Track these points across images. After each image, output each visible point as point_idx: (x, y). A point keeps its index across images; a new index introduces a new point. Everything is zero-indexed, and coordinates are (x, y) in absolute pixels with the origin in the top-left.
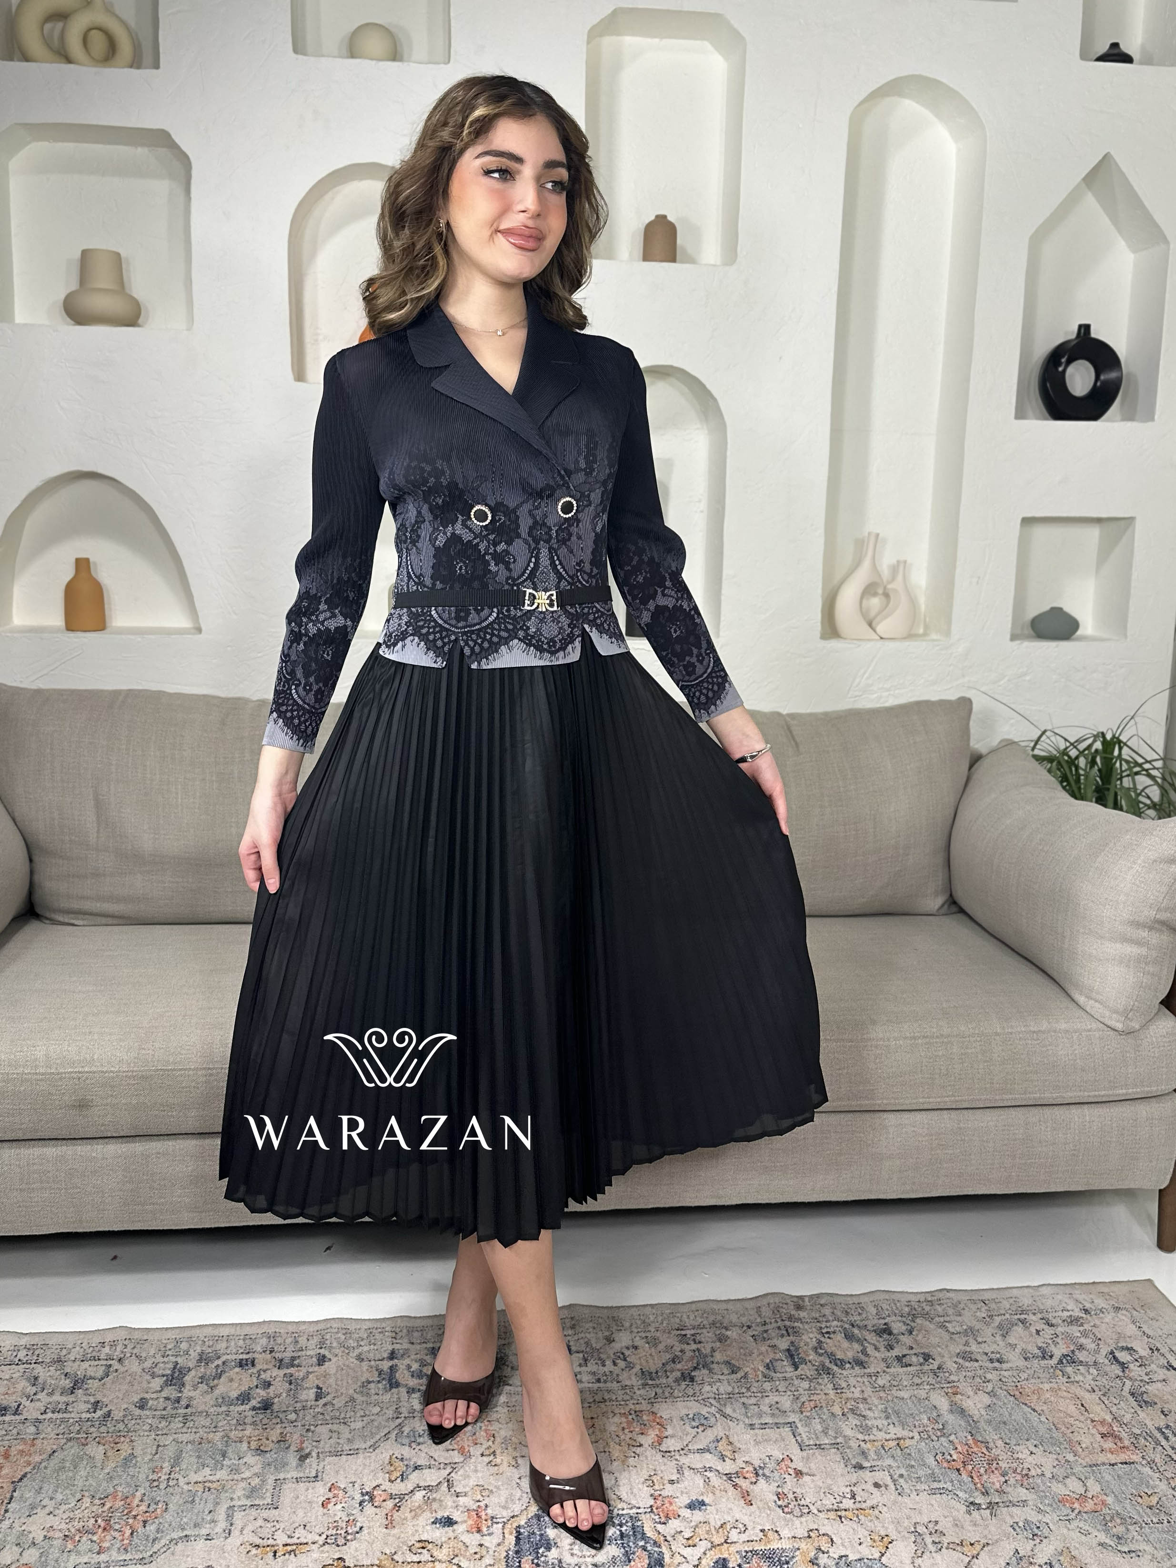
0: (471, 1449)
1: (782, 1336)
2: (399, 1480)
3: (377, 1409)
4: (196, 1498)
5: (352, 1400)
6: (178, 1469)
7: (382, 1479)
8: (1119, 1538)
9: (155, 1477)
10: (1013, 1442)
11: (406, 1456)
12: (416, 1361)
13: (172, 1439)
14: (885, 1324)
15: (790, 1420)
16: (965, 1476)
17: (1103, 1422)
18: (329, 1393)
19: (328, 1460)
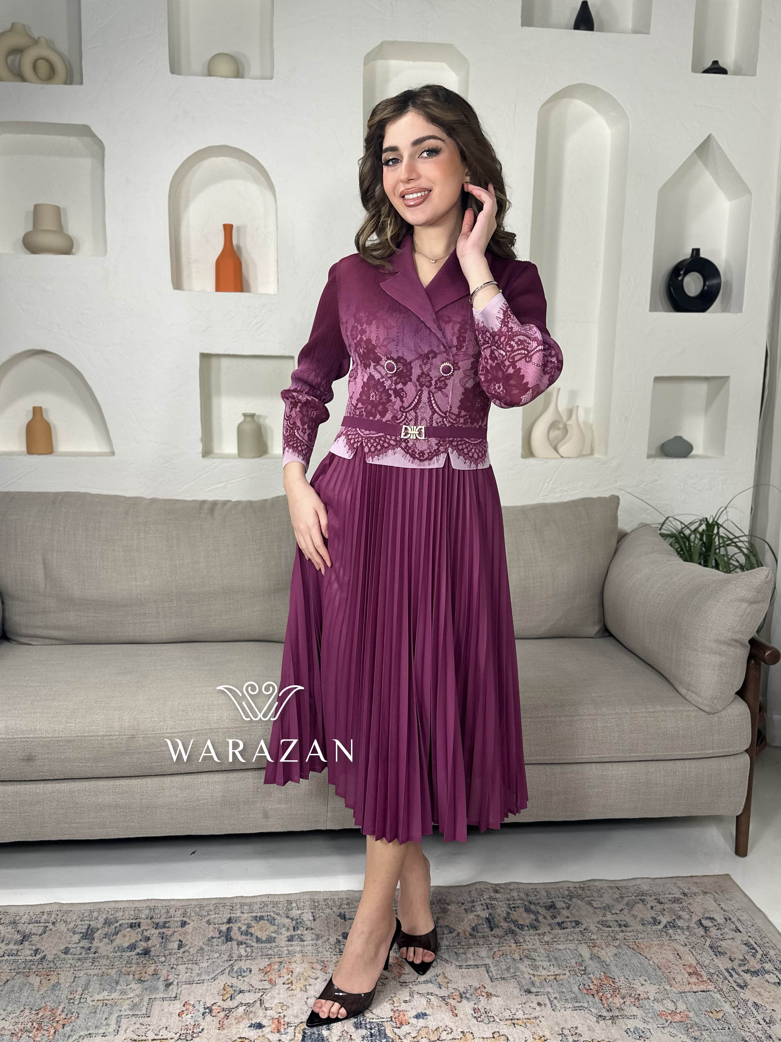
0: (277, 980)
1: (484, 910)
2: (229, 999)
3: (218, 955)
4: (98, 1010)
5: (202, 949)
6: (87, 992)
7: (219, 999)
8: (696, 1039)
9: (72, 997)
10: (630, 978)
11: (235, 984)
12: (244, 925)
13: (84, 973)
14: (552, 902)
15: (486, 963)
16: (597, 999)
17: (690, 966)
18: (187, 945)
19: (184, 986)
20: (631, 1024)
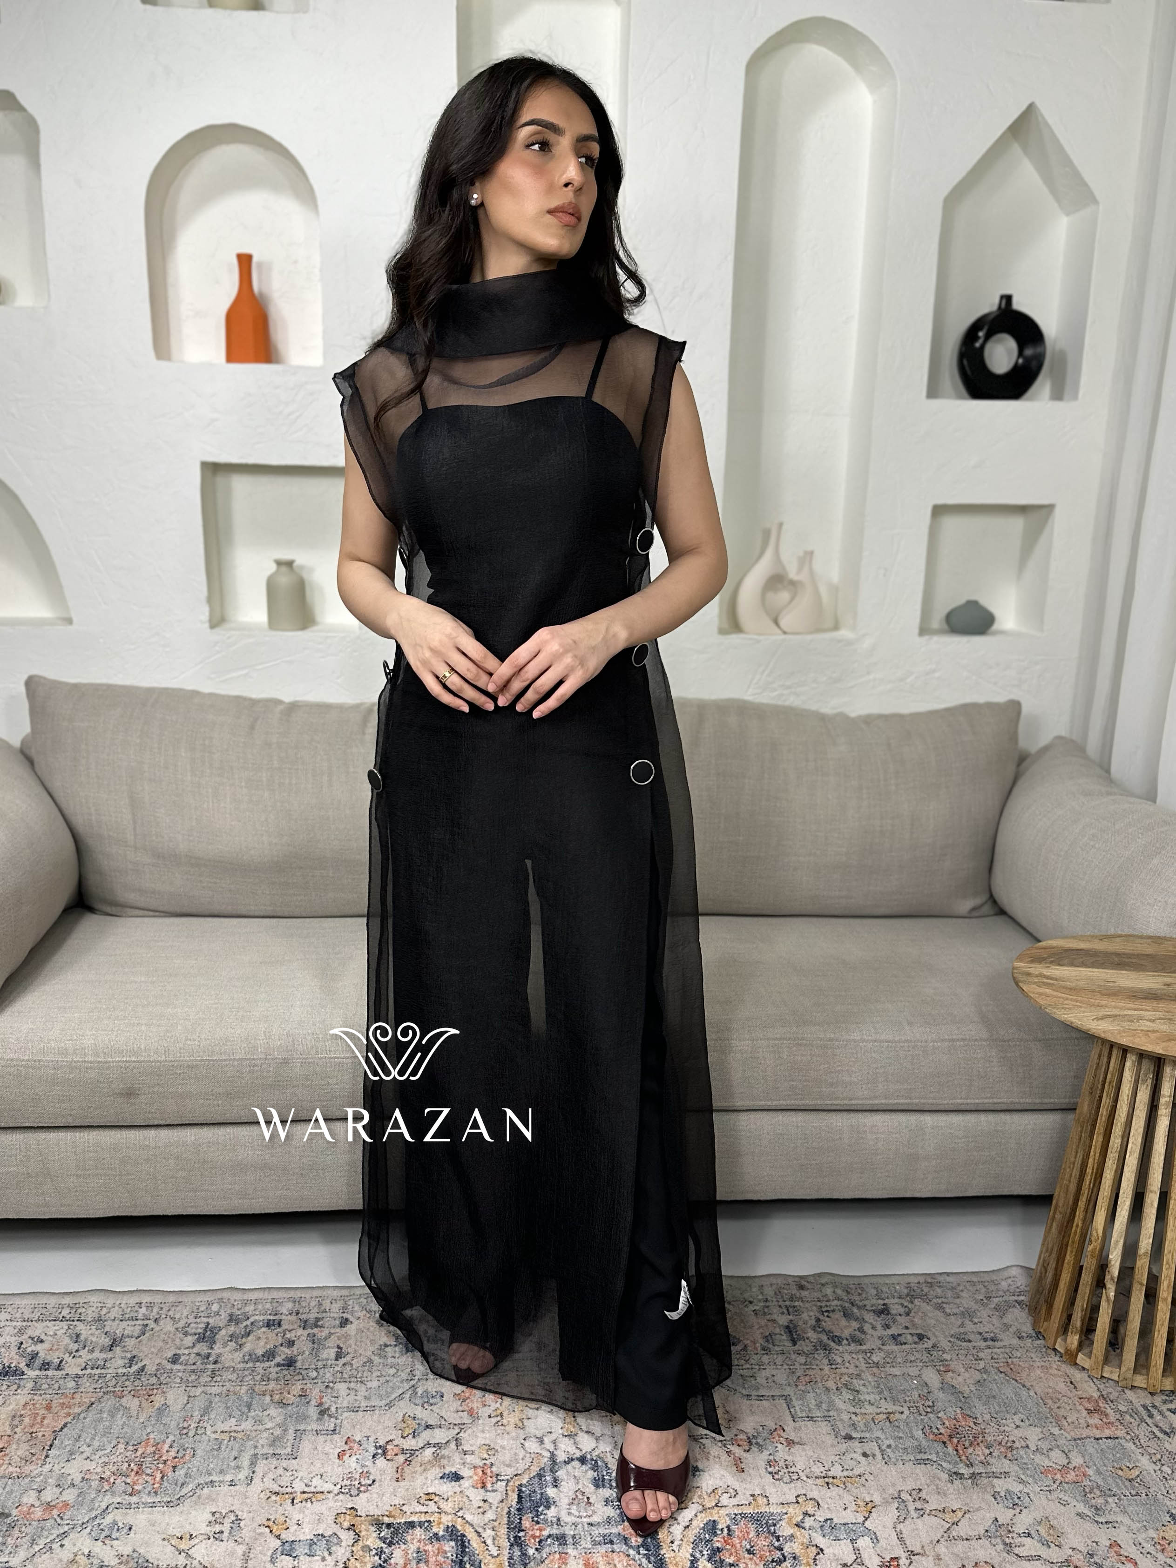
0: (480, 1411)
1: (783, 1313)
2: (410, 1436)
3: (394, 1371)
4: (222, 1446)
5: (370, 1361)
6: (206, 1418)
7: (395, 1435)
8: (1097, 1509)
9: (186, 1425)
10: (1000, 1416)
11: (419, 1416)
13: (201, 1391)
14: (884, 1304)
15: (785, 1393)
16: (950, 1449)
17: (1090, 1400)
18: (348, 1353)
19: (346, 1414)
20: (1001, 1485)
